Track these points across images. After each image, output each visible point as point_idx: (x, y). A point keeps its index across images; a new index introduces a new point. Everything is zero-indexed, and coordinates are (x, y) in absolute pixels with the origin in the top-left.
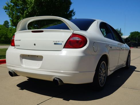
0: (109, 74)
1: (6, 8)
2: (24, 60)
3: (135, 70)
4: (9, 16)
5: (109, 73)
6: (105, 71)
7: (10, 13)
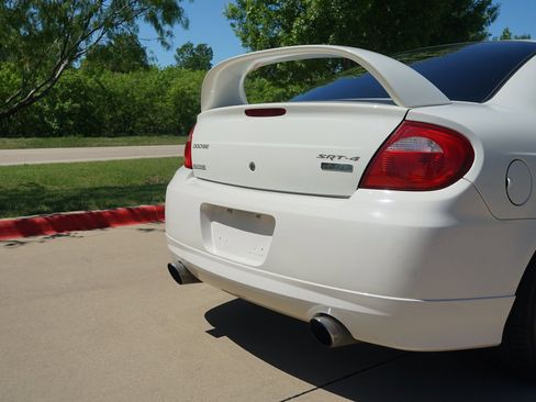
1: (232, 14)
2: (215, 225)
4: (244, 40)
7: (246, 30)
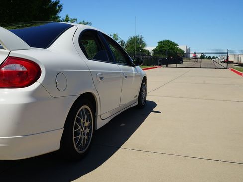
0: (99, 126)
3: (154, 110)
5: (100, 124)
6: (88, 123)
